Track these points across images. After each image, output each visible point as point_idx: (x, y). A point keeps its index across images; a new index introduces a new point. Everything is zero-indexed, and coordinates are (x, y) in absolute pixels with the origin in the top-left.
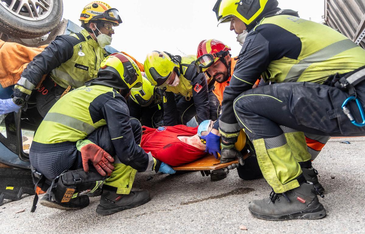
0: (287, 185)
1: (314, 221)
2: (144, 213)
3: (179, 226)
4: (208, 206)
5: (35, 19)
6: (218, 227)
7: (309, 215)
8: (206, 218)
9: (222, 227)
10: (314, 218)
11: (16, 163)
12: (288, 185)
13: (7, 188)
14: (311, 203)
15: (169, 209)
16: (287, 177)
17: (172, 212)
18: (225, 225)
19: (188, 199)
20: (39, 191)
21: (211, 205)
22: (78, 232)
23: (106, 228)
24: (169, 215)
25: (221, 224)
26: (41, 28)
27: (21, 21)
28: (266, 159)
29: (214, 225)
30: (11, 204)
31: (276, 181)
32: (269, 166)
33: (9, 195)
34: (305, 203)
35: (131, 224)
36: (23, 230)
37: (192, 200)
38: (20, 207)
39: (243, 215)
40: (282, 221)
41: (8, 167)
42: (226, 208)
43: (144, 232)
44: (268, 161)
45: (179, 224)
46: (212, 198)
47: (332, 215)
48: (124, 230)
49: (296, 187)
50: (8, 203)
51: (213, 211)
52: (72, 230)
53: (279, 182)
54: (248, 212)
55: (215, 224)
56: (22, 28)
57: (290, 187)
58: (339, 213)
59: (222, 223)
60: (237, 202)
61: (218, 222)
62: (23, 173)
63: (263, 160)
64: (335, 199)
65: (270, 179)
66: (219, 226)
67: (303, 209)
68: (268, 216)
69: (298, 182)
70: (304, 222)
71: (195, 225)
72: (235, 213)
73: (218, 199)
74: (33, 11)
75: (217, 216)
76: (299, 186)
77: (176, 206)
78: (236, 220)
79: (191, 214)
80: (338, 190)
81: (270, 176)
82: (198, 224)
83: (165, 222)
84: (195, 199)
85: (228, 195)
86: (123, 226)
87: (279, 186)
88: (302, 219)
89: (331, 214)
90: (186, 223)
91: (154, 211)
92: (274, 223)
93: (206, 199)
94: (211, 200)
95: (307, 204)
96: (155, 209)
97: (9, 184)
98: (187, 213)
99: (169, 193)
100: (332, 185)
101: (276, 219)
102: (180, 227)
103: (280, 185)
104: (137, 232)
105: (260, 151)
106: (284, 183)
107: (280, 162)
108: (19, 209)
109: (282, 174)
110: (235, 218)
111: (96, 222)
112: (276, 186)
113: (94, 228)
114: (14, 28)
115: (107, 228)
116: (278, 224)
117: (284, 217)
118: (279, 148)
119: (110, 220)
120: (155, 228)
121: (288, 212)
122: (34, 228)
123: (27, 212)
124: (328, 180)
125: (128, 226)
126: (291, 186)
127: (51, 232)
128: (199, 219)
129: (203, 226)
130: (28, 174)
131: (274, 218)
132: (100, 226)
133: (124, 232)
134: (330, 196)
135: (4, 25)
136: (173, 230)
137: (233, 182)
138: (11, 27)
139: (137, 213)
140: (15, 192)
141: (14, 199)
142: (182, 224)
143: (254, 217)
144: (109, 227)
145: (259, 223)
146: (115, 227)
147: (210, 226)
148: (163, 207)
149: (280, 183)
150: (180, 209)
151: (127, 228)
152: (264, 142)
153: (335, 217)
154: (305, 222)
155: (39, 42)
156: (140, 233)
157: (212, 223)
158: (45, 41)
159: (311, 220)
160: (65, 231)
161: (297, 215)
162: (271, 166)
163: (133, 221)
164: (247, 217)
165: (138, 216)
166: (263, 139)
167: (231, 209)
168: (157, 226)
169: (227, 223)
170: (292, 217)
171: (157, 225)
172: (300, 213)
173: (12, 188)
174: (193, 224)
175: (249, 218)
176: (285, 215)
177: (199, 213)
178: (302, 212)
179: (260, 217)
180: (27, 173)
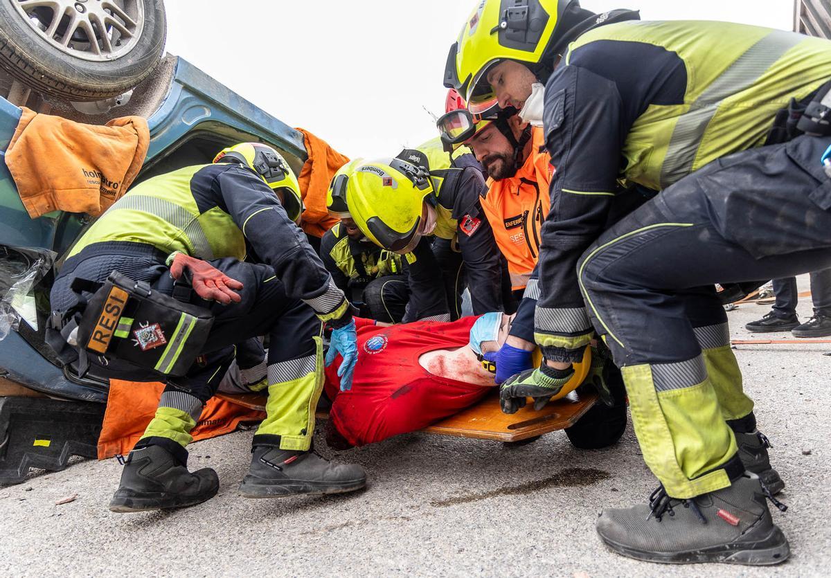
0: (700, 482)
1: (758, 571)
2: (345, 522)
3: (428, 563)
4: (497, 514)
5: (103, 57)
6: (523, 571)
7: (747, 554)
8: (492, 546)
9: (530, 572)
10: (759, 562)
11: (56, 388)
12: (703, 483)
13: (37, 443)
14: (752, 526)
15: (403, 514)
16: (701, 464)
17: (410, 525)
18: (540, 567)
19: (449, 490)
20: (106, 450)
21: (504, 511)
22: (195, 562)
23: (259, 558)
24: (405, 532)
25: (529, 565)
26: (117, 79)
27: (72, 63)
28: (654, 414)
29: (512, 565)
30: (46, 481)
31: (672, 469)
32: (658, 433)
33: (39, 458)
34: (738, 525)
35: (317, 550)
36: (72, 549)
37: (457, 496)
38: (63, 489)
39: (583, 543)
40: (678, 564)
41: (39, 394)
42: (542, 522)
43: (346, 574)
44: (659, 420)
45: (429, 558)
46: (506, 491)
47: (806, 557)
48: (299, 565)
49: (722, 487)
50: (39, 478)
51: (508, 527)
52: (181, 558)
53: (681, 473)
54: (594, 537)
55: (515, 564)
56: (74, 80)
57: (706, 487)
58: (823, 552)
59: (531, 561)
60: (568, 508)
61: (522, 558)
62: (71, 410)
63: (644, 417)
64: (813, 511)
65: (658, 465)
66: (525, 567)
67: (732, 538)
68: (645, 552)
69: (726, 476)
70: (735, 572)
71: (467, 563)
72: (562, 536)
73: (522, 496)
74: (98, 38)
75: (520, 543)
76: (729, 484)
77: (421, 507)
78: (565, 556)
79: (458, 534)
80: (820, 486)
81: (657, 456)
82: (474, 560)
83: (395, 549)
84: (466, 494)
85: (545, 486)
86: (297, 555)
87: (679, 483)
88: (729, 562)
89: (803, 552)
90: (446, 555)
91: (370, 519)
92: (659, 570)
93: (493, 494)
94: (505, 497)
95: (744, 527)
96: (370, 514)
97: (39, 434)
98: (448, 528)
99: (404, 473)
100: (805, 471)
101: (665, 560)
102: (432, 566)
103: (683, 482)
104: (331, 572)
105: (639, 393)
106: (692, 476)
107: (687, 426)
108: (62, 495)
109: (690, 455)
110: (563, 550)
111: (236, 540)
112: (672, 483)
113: (231, 556)
114: (56, 79)
115: (261, 558)
116: (669, 572)
117: (684, 557)
118: (687, 389)
119: (267, 537)
120: (372, 564)
121: (696, 545)
122: (97, 547)
123: (79, 503)
124: (794, 459)
125: (309, 555)
126: (710, 483)
127: (135, 558)
128: (475, 546)
129: (486, 567)
130: (82, 412)
131: (660, 557)
132: (245, 550)
133: (300, 571)
134: (800, 503)
135: (35, 74)
136: (414, 572)
137: (557, 450)
138: (50, 78)
139: (328, 522)
140: (53, 452)
141: (50, 469)
142: (435, 558)
143: (611, 551)
144: (266, 553)
145: (622, 568)
146: (279, 555)
147: (502, 567)
148: (390, 509)
149: (683, 476)
150: (430, 517)
151: (307, 560)
152: (650, 372)
153: (812, 561)
154: (737, 570)
155: (110, 108)
156: (337, 574)
157: (508, 560)
158: (125, 106)
159: (753, 568)
160: (166, 558)
161: (716, 553)
162: (663, 434)
163: (320, 543)
164: (591, 549)
165: (331, 529)
166: (648, 365)
167: (552, 525)
168: (376, 560)
169: (544, 561)
170: (705, 556)
171: (376, 555)
172: (724, 549)
173: (46, 443)
174: (462, 558)
175: (596, 551)
176: (687, 551)
177: (477, 530)
178: (729, 546)
179: (625, 552)
180: (81, 408)
